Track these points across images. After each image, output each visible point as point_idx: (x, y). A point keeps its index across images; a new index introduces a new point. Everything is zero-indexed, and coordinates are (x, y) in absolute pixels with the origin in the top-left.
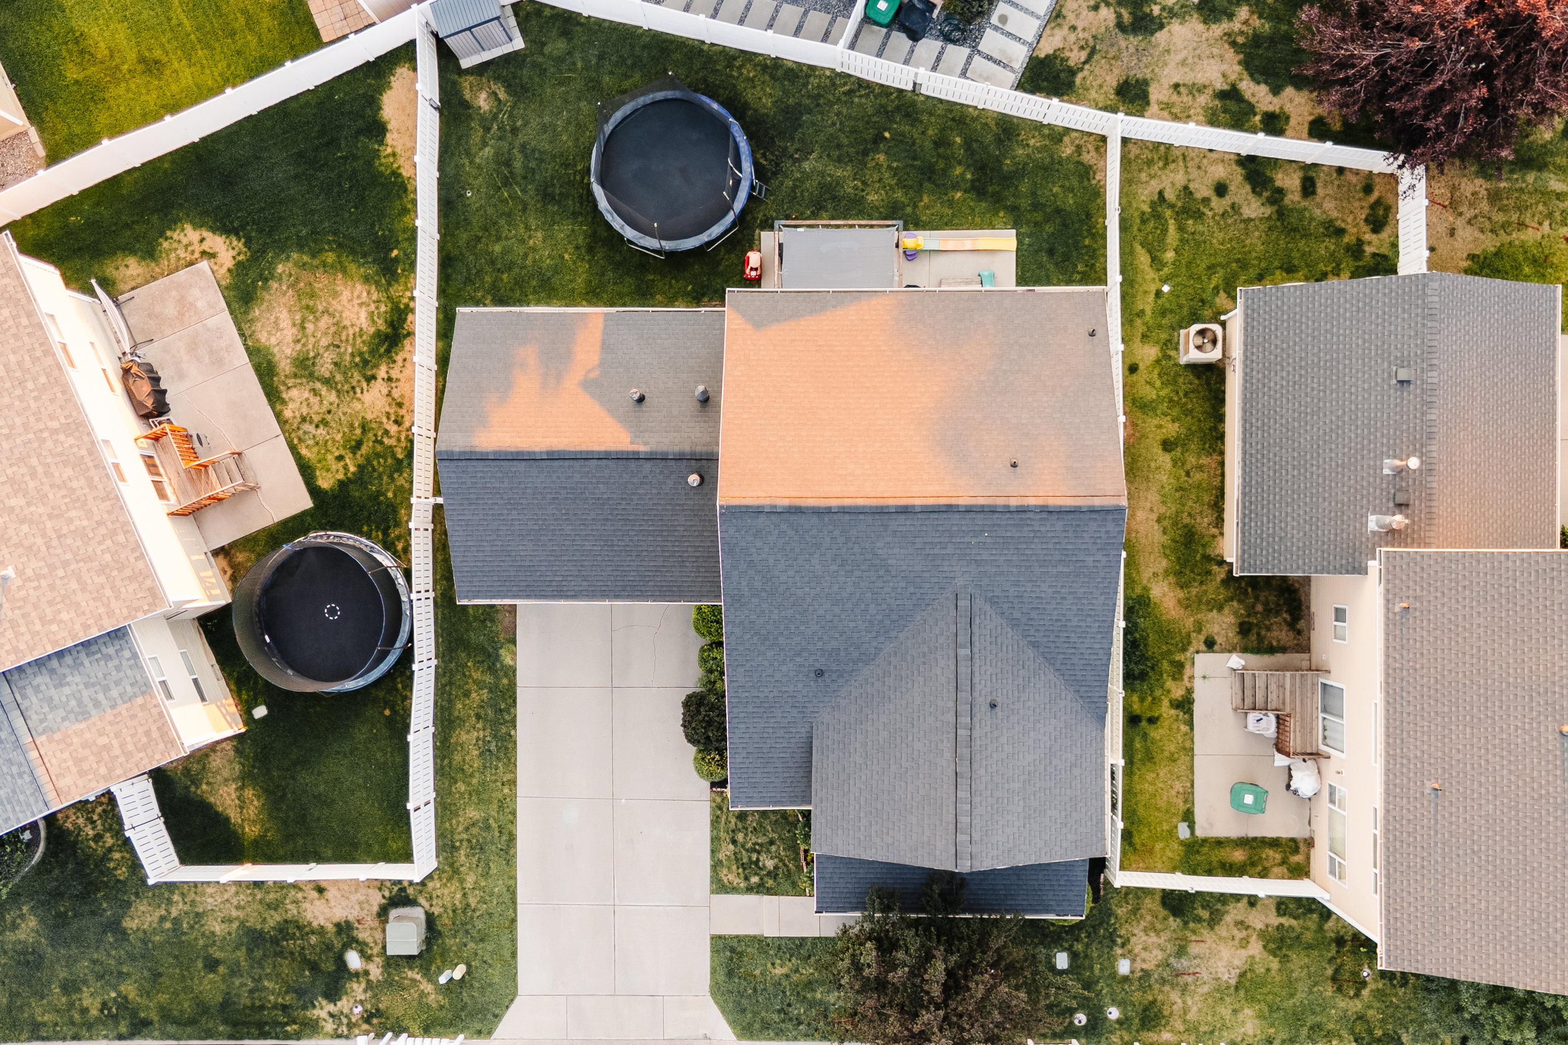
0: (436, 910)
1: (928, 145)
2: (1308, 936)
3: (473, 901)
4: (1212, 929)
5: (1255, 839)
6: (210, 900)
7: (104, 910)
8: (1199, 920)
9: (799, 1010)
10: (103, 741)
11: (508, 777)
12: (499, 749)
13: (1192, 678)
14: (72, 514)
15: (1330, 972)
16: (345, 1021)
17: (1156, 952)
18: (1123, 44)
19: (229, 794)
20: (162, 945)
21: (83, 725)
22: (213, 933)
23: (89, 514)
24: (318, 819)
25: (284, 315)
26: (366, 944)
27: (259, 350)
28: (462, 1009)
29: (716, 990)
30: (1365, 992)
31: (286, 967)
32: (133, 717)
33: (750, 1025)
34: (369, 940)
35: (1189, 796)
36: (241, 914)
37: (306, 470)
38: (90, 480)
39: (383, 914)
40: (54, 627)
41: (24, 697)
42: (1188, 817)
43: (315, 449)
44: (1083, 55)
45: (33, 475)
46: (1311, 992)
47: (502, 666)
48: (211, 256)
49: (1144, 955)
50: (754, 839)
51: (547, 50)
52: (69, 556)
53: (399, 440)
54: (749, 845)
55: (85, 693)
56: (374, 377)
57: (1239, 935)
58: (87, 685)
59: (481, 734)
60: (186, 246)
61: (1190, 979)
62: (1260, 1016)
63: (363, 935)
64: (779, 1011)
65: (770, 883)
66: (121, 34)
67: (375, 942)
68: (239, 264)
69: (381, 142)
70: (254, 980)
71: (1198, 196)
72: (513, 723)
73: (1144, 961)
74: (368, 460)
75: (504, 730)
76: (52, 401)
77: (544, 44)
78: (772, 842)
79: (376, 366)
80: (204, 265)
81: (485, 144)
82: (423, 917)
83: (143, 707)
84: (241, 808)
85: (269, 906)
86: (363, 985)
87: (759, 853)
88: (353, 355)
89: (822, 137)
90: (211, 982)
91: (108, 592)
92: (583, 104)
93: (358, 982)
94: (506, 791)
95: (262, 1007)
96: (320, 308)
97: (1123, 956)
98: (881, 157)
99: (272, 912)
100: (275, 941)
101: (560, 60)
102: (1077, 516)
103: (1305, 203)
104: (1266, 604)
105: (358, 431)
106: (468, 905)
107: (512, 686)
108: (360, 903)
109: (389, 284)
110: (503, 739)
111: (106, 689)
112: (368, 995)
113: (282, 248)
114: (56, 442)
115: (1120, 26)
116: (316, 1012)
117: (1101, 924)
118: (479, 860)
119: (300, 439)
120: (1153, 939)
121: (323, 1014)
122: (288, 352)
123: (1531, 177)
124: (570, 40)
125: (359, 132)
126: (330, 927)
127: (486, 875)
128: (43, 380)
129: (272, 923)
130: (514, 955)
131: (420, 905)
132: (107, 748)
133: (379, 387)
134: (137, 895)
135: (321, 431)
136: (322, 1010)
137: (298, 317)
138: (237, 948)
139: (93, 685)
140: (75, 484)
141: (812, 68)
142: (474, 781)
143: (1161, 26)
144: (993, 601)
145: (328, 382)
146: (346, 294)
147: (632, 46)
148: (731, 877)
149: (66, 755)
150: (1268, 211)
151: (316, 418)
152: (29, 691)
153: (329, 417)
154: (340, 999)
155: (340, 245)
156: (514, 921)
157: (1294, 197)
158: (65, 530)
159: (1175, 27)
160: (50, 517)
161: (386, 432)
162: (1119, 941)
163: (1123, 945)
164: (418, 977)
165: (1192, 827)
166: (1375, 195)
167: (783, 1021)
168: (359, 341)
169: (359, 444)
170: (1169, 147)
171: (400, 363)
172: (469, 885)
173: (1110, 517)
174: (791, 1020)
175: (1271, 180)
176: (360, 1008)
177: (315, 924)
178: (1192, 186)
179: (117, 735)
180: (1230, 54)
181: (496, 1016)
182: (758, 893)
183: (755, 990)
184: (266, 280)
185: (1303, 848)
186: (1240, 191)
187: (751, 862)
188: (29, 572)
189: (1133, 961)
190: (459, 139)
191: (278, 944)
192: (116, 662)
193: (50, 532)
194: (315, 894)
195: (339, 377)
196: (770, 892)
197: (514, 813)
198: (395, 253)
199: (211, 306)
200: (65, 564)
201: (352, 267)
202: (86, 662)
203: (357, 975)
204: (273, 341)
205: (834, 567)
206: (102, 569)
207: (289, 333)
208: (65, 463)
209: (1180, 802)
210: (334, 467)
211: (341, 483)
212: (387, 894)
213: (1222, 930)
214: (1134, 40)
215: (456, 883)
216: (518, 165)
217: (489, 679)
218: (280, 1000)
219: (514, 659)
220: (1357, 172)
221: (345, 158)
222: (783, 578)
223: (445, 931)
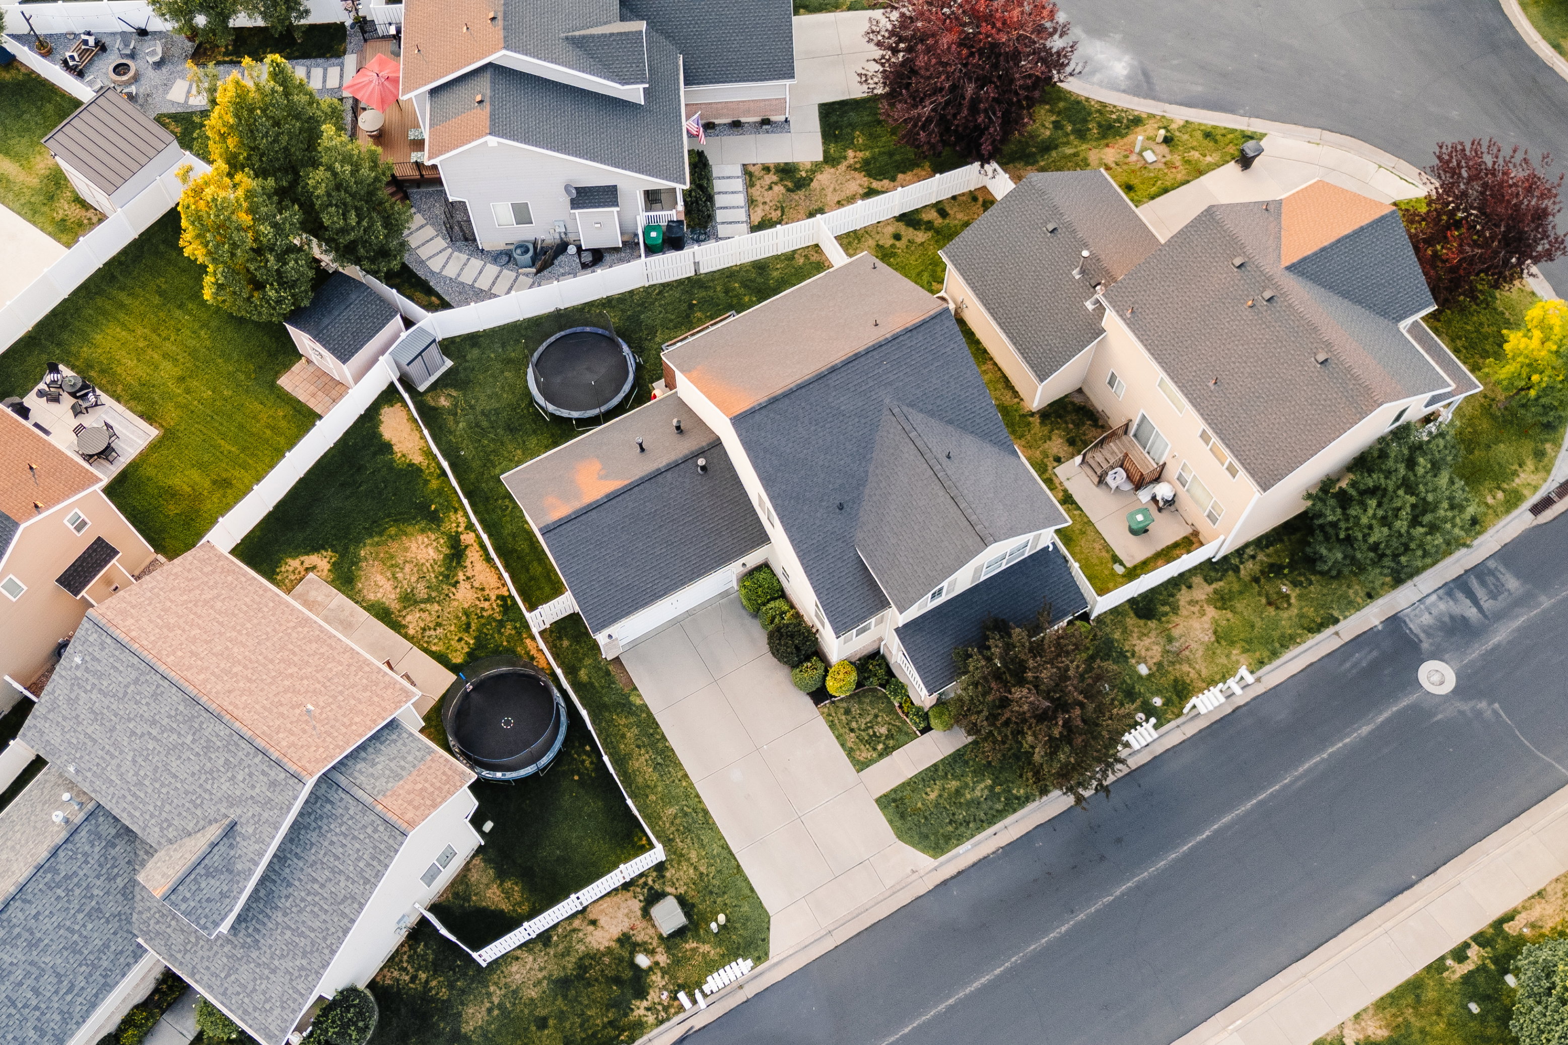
0: (682, 890)
1: (721, 295)
2: (1236, 587)
3: (703, 869)
4: (1177, 614)
5: (1163, 550)
6: (517, 976)
7: (444, 1029)
8: (1166, 614)
9: (962, 814)
10: (419, 786)
11: (680, 774)
12: (664, 759)
13: (1061, 483)
14: (329, 666)
15: (1264, 601)
16: (660, 1008)
17: (1155, 647)
18: (797, 197)
19: (494, 893)
20: (498, 1031)
21: (401, 782)
22: (532, 1000)
23: (340, 663)
24: (566, 875)
25: (379, 578)
26: (645, 943)
27: (373, 605)
28: (738, 949)
29: (901, 835)
30: (1293, 601)
31: (597, 992)
32: (430, 768)
33: (937, 844)
34: (647, 938)
35: (1107, 547)
36: (544, 973)
37: (442, 659)
38: (330, 646)
39: (646, 913)
40: (354, 727)
41: (355, 778)
42: (1116, 559)
43: (441, 643)
44: (779, 213)
45: (294, 653)
46: (1262, 619)
47: (637, 708)
48: (313, 568)
49: (1149, 653)
50: (864, 721)
51: (469, 357)
52: (340, 688)
53: (493, 609)
54: (863, 726)
55: (392, 765)
56: (457, 582)
57: (1196, 609)
58: (390, 760)
59: (647, 756)
60: (294, 572)
61: (1187, 652)
62: (1245, 651)
63: (640, 938)
64: (950, 822)
65: (891, 743)
66: (195, 475)
67: (651, 938)
68: (334, 564)
69: (392, 453)
70: (579, 1016)
71: (887, 246)
72: (664, 738)
73: (1152, 657)
74: (479, 630)
75: (660, 745)
76: (283, 613)
77: (465, 356)
78: (876, 716)
79: (456, 575)
80: (311, 575)
81: (457, 423)
82: (675, 901)
83: (432, 760)
84: (508, 898)
85: (563, 955)
86: (659, 974)
87: (872, 727)
88: (436, 577)
89: (658, 321)
90: (548, 1037)
91: (376, 699)
92: (506, 374)
93: (655, 974)
94: (684, 784)
95: (594, 1035)
96: (401, 562)
97: (1138, 663)
98: (699, 314)
99: (567, 958)
100: (580, 977)
101: (479, 360)
102: (926, 325)
103: (947, 221)
104: (1073, 422)
105: (464, 618)
106: (702, 874)
107: (650, 715)
108: (627, 915)
109: (439, 526)
110: (663, 751)
111: (404, 758)
112: (667, 977)
113: (358, 541)
114: (298, 633)
115: (789, 190)
116: (636, 1013)
117: (1110, 650)
118: (692, 839)
119: (427, 642)
120: (1147, 641)
121: (642, 1012)
122: (393, 596)
123: (1054, 154)
124: (479, 347)
125: (375, 454)
126: (613, 944)
127: (703, 846)
128: (271, 604)
129: (570, 966)
130: (752, 890)
131: (669, 894)
132: (424, 789)
133: (464, 586)
134: (462, 1004)
135: (439, 631)
136: (640, 1008)
137: (389, 574)
138: (555, 999)
139: (394, 758)
140: (322, 650)
141: (631, 292)
142: (660, 789)
143: (812, 180)
144: (911, 405)
145: (429, 600)
146: (414, 546)
147: (519, 331)
148: (865, 754)
149: (400, 802)
150: (930, 234)
151: (432, 625)
152: (356, 774)
153: (439, 620)
154: (648, 994)
155: (395, 521)
156: (739, 866)
157: (938, 221)
158: (330, 675)
159: (819, 176)
160: (317, 671)
161: (483, 609)
162: (1128, 654)
163: (1133, 655)
164: (695, 945)
165: (1121, 563)
166: (981, 200)
167: (956, 828)
168: (436, 567)
169: (468, 625)
170: (855, 232)
171: (470, 566)
172: (694, 859)
173: (943, 317)
174: (961, 824)
175: (920, 220)
176: (666, 993)
177: (602, 948)
178: (881, 243)
179: (426, 780)
180: (856, 175)
181: (763, 940)
182: (888, 754)
183: (926, 818)
184: (356, 564)
185: (1194, 540)
186: (908, 233)
187: (871, 737)
188: (322, 704)
189: (1145, 662)
190: (440, 427)
191: (583, 979)
192: (401, 742)
193: (322, 679)
194: (591, 928)
195: (434, 594)
196: (894, 748)
197: (698, 796)
198: (433, 507)
199: (327, 596)
200: (341, 693)
201: (410, 529)
202: (382, 748)
203: (650, 969)
204: (379, 595)
205: (813, 428)
206: (365, 688)
207: (388, 586)
208: (310, 642)
209: (1104, 554)
210: (459, 647)
211: (469, 654)
212: (642, 898)
213: (1184, 612)
214: (801, 193)
215: (684, 865)
216: (485, 424)
217: (632, 719)
218: (605, 1020)
219: (642, 699)
220: (963, 194)
221: (373, 472)
222: (788, 451)
223: (696, 901)
